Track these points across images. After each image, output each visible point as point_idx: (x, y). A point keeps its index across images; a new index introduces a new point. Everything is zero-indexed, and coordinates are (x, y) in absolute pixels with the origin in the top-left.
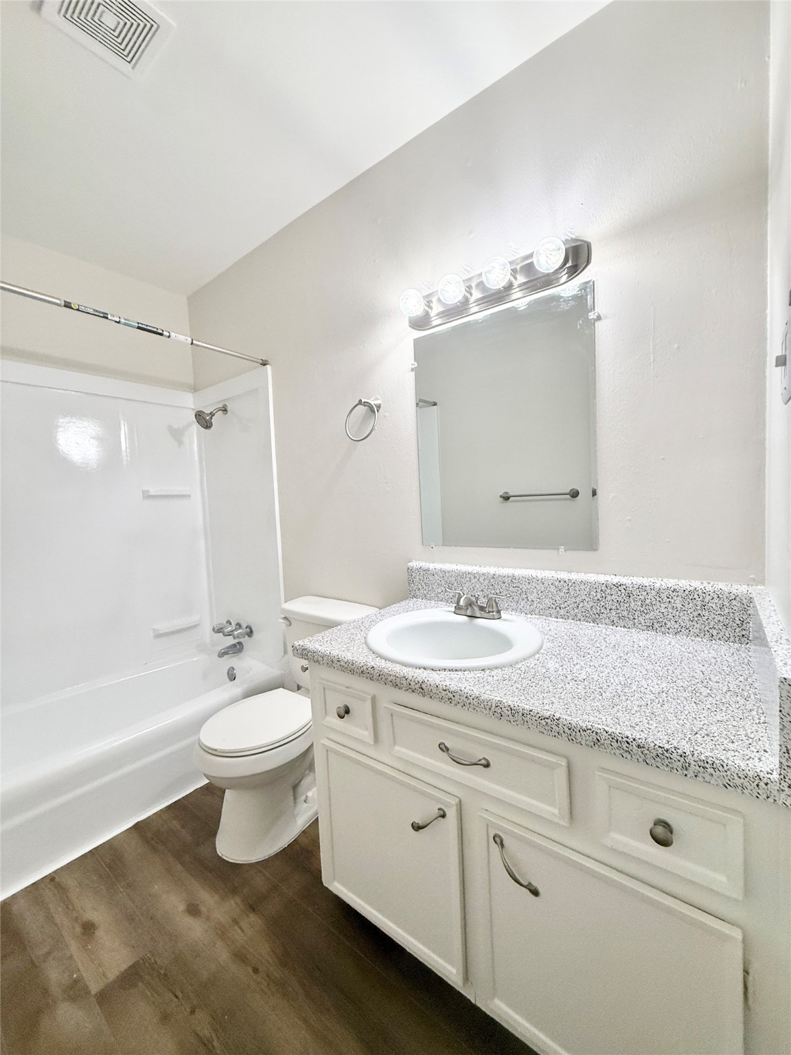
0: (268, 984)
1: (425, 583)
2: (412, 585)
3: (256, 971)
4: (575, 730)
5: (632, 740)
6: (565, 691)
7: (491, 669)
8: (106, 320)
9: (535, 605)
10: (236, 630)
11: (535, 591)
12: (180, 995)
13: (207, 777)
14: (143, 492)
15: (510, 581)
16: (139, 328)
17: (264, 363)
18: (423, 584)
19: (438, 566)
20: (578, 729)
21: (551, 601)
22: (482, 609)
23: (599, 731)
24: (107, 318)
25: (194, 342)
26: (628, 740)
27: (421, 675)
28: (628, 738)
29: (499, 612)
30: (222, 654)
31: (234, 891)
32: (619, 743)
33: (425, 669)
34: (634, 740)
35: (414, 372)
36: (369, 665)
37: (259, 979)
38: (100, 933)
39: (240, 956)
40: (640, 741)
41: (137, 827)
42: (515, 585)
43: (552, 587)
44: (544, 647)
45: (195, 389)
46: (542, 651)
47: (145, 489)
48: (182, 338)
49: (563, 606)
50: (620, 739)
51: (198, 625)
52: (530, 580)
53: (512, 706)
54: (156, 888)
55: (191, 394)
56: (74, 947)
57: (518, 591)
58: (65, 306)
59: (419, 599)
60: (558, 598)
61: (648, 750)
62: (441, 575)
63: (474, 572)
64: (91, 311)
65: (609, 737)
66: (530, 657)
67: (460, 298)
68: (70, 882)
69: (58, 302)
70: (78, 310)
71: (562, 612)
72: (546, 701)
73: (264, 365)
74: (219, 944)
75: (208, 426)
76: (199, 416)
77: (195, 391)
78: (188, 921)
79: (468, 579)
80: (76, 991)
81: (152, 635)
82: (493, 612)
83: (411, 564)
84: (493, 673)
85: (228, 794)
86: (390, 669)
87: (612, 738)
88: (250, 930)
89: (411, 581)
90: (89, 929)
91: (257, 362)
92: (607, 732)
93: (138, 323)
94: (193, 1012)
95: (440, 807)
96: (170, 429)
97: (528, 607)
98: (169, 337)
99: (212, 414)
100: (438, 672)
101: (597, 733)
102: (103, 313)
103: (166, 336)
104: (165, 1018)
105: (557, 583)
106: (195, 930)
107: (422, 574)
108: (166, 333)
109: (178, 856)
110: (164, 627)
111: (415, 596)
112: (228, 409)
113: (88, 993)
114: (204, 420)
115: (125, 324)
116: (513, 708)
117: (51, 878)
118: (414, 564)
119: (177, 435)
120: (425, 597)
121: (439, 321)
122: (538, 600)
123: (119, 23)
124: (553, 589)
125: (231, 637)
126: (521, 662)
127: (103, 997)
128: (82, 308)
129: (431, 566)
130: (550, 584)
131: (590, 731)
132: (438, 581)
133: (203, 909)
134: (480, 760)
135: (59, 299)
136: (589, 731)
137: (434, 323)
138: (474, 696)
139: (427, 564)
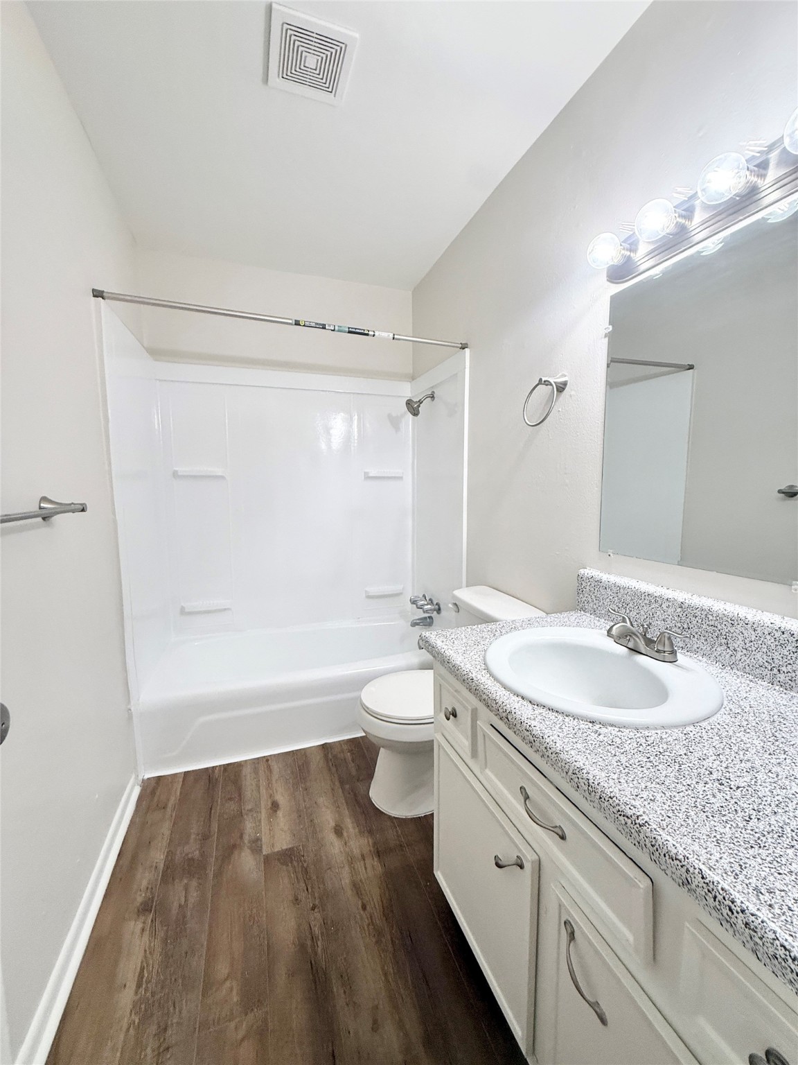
0: (369, 925)
1: (596, 596)
2: (581, 596)
3: (364, 908)
4: (660, 851)
5: (739, 910)
6: (690, 792)
7: (604, 724)
8: (324, 330)
9: (738, 657)
10: (427, 605)
11: (741, 638)
12: (310, 890)
13: (364, 731)
14: (365, 473)
15: (703, 616)
16: (350, 332)
17: (464, 346)
18: (593, 597)
19: (613, 579)
20: (665, 851)
21: (765, 657)
22: (649, 642)
23: (691, 870)
24: (325, 328)
25: (396, 336)
26: (733, 907)
27: (513, 704)
28: (733, 902)
29: (673, 652)
30: (414, 624)
31: (370, 832)
32: (717, 903)
33: (523, 698)
34: (743, 911)
35: (607, 339)
36: (470, 675)
37: (364, 916)
38: (280, 813)
39: (357, 887)
40: (753, 918)
41: (324, 747)
42: (711, 623)
43: (768, 637)
44: (711, 720)
45: (413, 378)
46: (704, 724)
47: (366, 471)
48: (384, 334)
49: (784, 669)
50: (720, 897)
51: (401, 594)
52: (733, 621)
53: (591, 781)
54: (322, 800)
55: (409, 384)
56: (263, 815)
57: (714, 631)
58: (296, 324)
59: (587, 614)
60: (776, 656)
61: (761, 939)
62: (615, 590)
63: (655, 594)
64: (313, 325)
65: (705, 885)
66: (676, 727)
67: (671, 228)
68: (276, 767)
69: (290, 321)
70: (304, 326)
71: (782, 677)
72: (645, 795)
73: (463, 349)
74: (347, 868)
75: (415, 413)
76: (409, 403)
77: (413, 380)
78: (331, 837)
79: (648, 602)
80: (256, 846)
81: (364, 595)
82: (664, 652)
83: (582, 571)
84: (603, 730)
85: (382, 750)
86: (486, 687)
87: (709, 891)
88: (371, 871)
89: (580, 591)
90: (275, 806)
91: (457, 347)
92: (703, 878)
93: (349, 328)
94: (313, 909)
95: (519, 855)
96: (389, 416)
97: (728, 656)
98: (374, 335)
99: (420, 402)
100: (536, 706)
101: (688, 871)
102: (320, 324)
103: (371, 335)
104: (296, 900)
105: (778, 634)
106: (334, 847)
107: (593, 585)
108: (371, 333)
109: (342, 783)
110: (374, 590)
111: (583, 609)
112: (435, 396)
113: (261, 850)
114: (413, 408)
115: (339, 331)
116: (591, 784)
117: (266, 759)
118: (587, 572)
119: (395, 422)
120: (594, 612)
121: (651, 263)
122: (744, 651)
123: (318, 60)
124: (769, 640)
125: (421, 610)
126: (656, 729)
127: (267, 860)
128: (307, 324)
129: (605, 577)
130: (766, 633)
131: (680, 864)
132: (611, 597)
133: (345, 834)
134: (556, 827)
135: (291, 319)
136: (678, 862)
137: (642, 268)
138: (554, 749)
139: (601, 575)
